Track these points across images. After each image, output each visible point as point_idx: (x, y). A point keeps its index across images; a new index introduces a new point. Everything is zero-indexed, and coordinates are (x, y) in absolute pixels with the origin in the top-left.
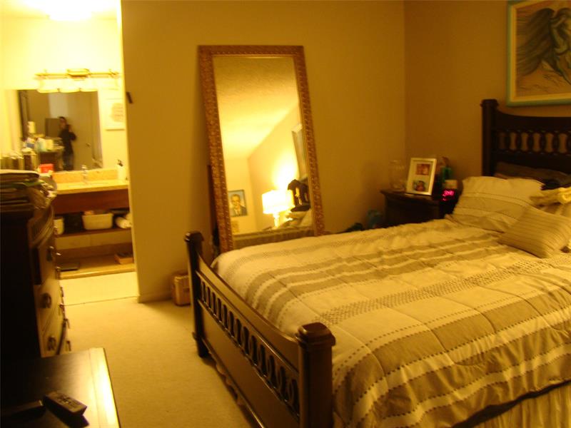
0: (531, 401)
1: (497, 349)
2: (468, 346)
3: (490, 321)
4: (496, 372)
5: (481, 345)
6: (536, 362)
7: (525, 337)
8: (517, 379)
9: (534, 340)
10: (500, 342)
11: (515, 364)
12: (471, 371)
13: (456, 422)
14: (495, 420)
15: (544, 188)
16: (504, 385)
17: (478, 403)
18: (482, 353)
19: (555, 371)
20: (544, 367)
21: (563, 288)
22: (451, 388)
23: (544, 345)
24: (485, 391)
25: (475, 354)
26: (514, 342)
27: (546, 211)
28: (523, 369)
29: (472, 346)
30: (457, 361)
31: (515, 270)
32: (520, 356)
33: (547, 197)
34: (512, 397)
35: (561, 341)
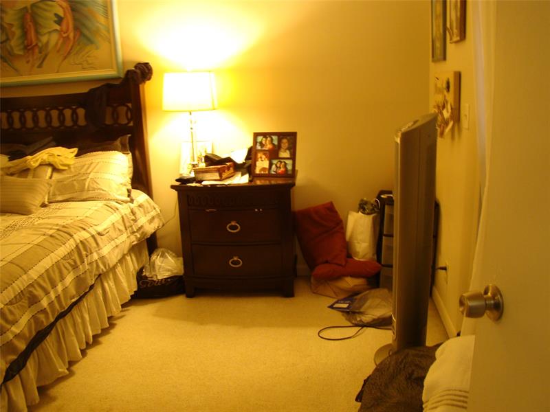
0: (61, 320)
1: (31, 285)
2: (9, 288)
3: (17, 265)
4: (36, 303)
5: (20, 285)
6: (60, 288)
7: (47, 271)
8: (51, 304)
9: (54, 271)
10: (32, 279)
11: (47, 293)
12: (18, 308)
13: (20, 352)
14: (43, 344)
15: (11, 159)
16: (44, 311)
17: (30, 331)
18: (22, 291)
19: (73, 291)
20: (65, 290)
21: (58, 230)
22: (8, 326)
23: (61, 272)
24: (32, 321)
25: (17, 293)
26: (41, 276)
27: (18, 177)
28: (53, 295)
29: (13, 288)
30: (6, 303)
31: (13, 228)
32: (48, 286)
33: (17, 166)
34: (52, 320)
35: (70, 268)
